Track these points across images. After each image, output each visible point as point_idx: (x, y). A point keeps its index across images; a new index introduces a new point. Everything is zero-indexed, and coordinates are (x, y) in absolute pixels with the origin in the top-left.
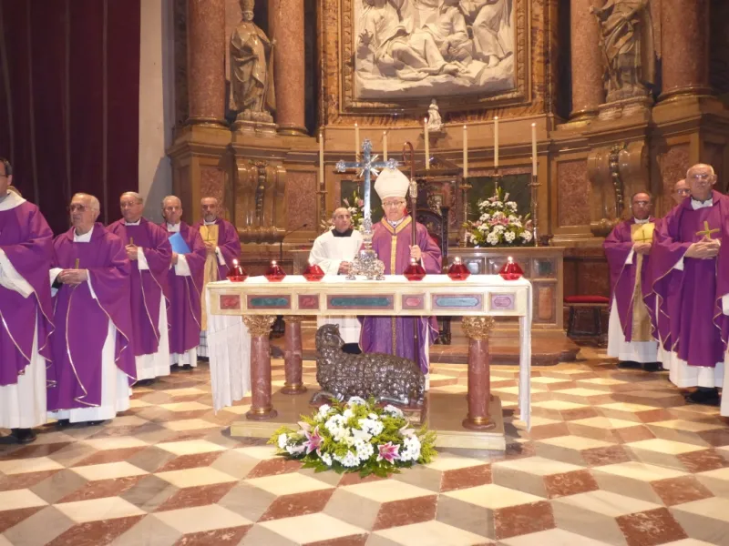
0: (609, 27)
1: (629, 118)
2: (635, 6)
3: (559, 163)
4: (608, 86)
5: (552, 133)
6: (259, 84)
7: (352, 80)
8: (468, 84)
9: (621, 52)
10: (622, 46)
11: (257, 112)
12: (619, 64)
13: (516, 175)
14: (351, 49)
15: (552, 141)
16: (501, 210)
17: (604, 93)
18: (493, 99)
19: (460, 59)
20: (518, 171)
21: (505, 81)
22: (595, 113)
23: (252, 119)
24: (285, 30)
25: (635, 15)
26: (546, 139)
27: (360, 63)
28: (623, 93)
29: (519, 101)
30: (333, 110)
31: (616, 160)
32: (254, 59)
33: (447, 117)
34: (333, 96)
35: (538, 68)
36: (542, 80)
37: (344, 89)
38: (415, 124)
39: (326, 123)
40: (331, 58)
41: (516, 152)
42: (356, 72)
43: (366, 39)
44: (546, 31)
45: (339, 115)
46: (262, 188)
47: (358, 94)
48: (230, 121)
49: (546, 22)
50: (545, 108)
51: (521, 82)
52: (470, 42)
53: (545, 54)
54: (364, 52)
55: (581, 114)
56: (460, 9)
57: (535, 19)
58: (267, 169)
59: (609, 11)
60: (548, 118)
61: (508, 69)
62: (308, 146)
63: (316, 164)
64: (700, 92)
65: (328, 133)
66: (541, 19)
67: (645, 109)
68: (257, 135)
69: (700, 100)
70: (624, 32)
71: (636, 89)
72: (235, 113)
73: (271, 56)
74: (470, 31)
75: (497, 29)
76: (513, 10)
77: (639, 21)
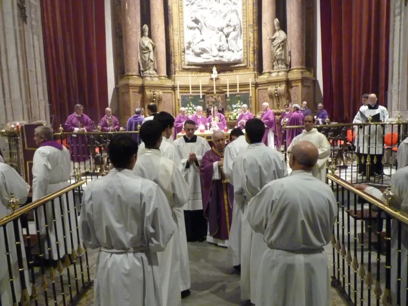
0: (275, 45)
1: (281, 76)
2: (283, 39)
3: (258, 90)
4: (274, 63)
5: (256, 79)
6: (152, 61)
7: (184, 58)
8: (227, 61)
10: (278, 52)
11: (152, 71)
12: (277, 58)
13: (244, 94)
14: (183, 46)
15: (256, 82)
16: (240, 108)
17: (273, 66)
18: (235, 66)
19: (224, 51)
20: (245, 92)
21: (240, 60)
22: (270, 73)
23: (150, 74)
24: (159, 39)
25: (282, 42)
26: (254, 81)
27: (187, 51)
28: (279, 68)
29: (245, 67)
30: (177, 69)
31: (277, 90)
32: (150, 52)
33: (219, 72)
34: (178, 64)
35: (251, 55)
36: (253, 60)
37: (181, 62)
38: (208, 74)
39: (175, 74)
40: (176, 49)
41: (244, 85)
42: (186, 55)
43: (190, 43)
44: (254, 42)
45: (180, 71)
46: (154, 99)
47: (186, 63)
48: (141, 75)
49: (254, 39)
50: (254, 70)
51: (245, 60)
52: (227, 44)
53: (254, 50)
54: (188, 48)
55: (266, 73)
56: (223, 32)
57: (250, 38)
58: (156, 92)
59: (274, 39)
60: (255, 74)
61: (241, 55)
62: (169, 83)
63: (172, 90)
64: (302, 69)
65: (176, 78)
66: (252, 38)
67: (286, 73)
68: (152, 80)
69: (302, 72)
70: (279, 47)
71: (283, 66)
72: (143, 71)
73: (155, 49)
74: (227, 41)
75: (237, 40)
76: (242, 34)
77: (284, 44)
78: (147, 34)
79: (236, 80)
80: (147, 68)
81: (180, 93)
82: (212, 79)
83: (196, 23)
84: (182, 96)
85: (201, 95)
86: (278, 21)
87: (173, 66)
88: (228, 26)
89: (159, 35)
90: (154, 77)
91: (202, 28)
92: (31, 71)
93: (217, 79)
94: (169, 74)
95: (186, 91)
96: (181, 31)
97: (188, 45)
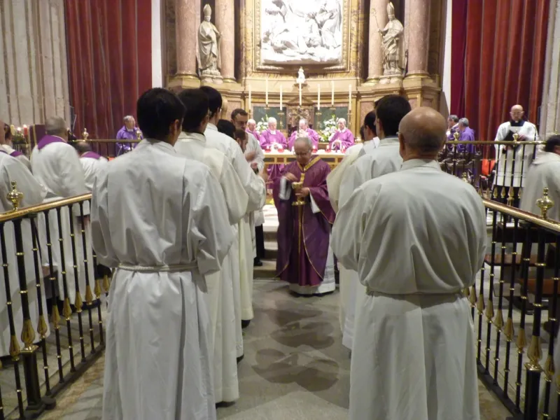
0: (386, 40)
1: (393, 84)
2: (398, 32)
3: (361, 102)
4: (385, 66)
5: (359, 87)
6: (214, 56)
7: (259, 54)
8: (319, 60)
9: (391, 53)
10: (391, 50)
11: (214, 71)
12: (389, 58)
13: (341, 107)
14: (259, 37)
15: (359, 92)
17: (383, 70)
18: (330, 68)
19: (315, 46)
20: (342, 105)
21: (337, 60)
22: (378, 79)
23: (211, 74)
24: (226, 26)
25: (397, 36)
26: (355, 90)
27: (264, 45)
28: (390, 72)
29: (343, 70)
30: (249, 69)
32: (212, 43)
33: (307, 76)
34: (250, 62)
35: (353, 54)
36: (355, 61)
37: (256, 59)
38: (291, 78)
39: (246, 76)
40: (249, 42)
41: (341, 96)
42: (262, 50)
43: (268, 34)
44: (357, 36)
45: (253, 72)
47: (263, 61)
48: (198, 74)
49: (358, 31)
50: (356, 75)
51: (344, 61)
52: (320, 37)
53: (357, 47)
54: (266, 40)
55: (372, 79)
56: (316, 20)
57: (352, 29)
59: (386, 32)
60: (357, 80)
61: (339, 54)
62: (238, 88)
63: (241, 98)
64: (423, 75)
65: (247, 82)
66: (355, 30)
67: (400, 80)
68: (214, 83)
69: (422, 79)
70: (392, 43)
71: (397, 70)
72: (201, 70)
73: (220, 39)
74: (320, 32)
75: (334, 32)
76: (342, 24)
77: (399, 39)
78: (209, 17)
79: (331, 89)
80: (207, 66)
81: (252, 102)
82: (297, 85)
83: (278, 5)
84: (254, 107)
85: (281, 106)
86: (392, 6)
87: (243, 64)
88: (323, 11)
89: (225, 21)
90: (217, 78)
91: (286, 13)
92: (46, 57)
93: (304, 85)
94: (238, 75)
95: (261, 100)
96: (257, 16)
97: (266, 36)
